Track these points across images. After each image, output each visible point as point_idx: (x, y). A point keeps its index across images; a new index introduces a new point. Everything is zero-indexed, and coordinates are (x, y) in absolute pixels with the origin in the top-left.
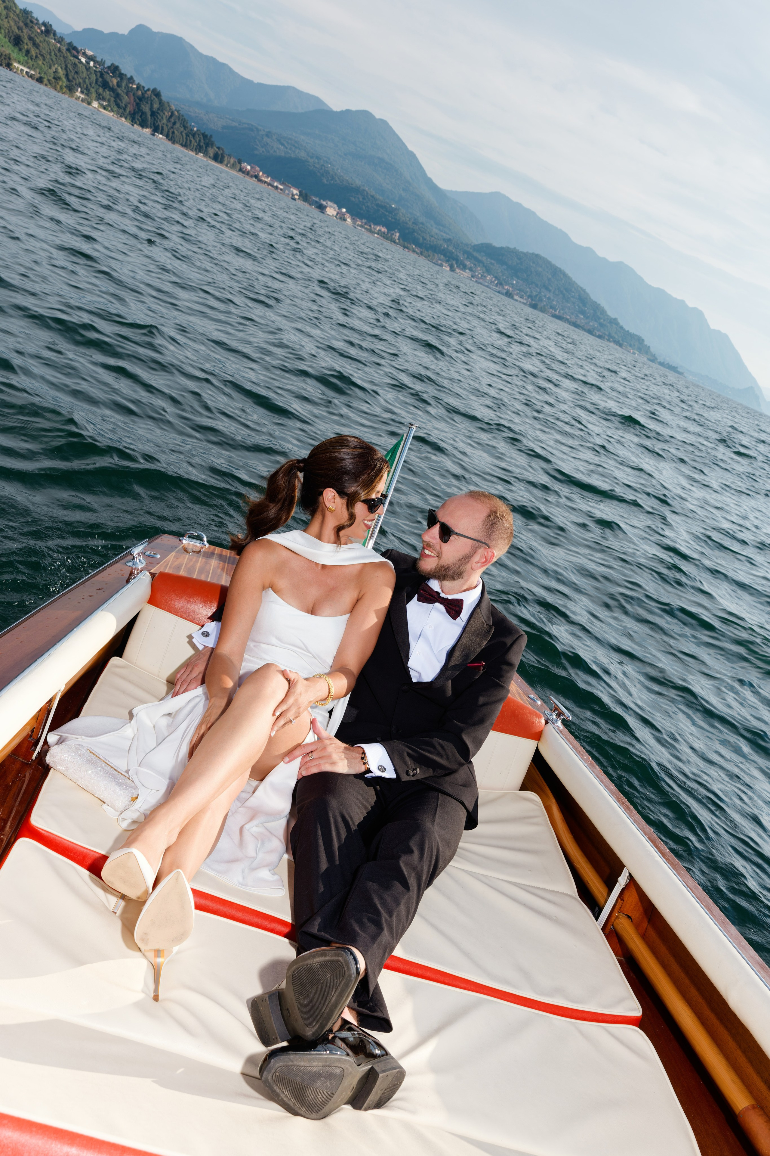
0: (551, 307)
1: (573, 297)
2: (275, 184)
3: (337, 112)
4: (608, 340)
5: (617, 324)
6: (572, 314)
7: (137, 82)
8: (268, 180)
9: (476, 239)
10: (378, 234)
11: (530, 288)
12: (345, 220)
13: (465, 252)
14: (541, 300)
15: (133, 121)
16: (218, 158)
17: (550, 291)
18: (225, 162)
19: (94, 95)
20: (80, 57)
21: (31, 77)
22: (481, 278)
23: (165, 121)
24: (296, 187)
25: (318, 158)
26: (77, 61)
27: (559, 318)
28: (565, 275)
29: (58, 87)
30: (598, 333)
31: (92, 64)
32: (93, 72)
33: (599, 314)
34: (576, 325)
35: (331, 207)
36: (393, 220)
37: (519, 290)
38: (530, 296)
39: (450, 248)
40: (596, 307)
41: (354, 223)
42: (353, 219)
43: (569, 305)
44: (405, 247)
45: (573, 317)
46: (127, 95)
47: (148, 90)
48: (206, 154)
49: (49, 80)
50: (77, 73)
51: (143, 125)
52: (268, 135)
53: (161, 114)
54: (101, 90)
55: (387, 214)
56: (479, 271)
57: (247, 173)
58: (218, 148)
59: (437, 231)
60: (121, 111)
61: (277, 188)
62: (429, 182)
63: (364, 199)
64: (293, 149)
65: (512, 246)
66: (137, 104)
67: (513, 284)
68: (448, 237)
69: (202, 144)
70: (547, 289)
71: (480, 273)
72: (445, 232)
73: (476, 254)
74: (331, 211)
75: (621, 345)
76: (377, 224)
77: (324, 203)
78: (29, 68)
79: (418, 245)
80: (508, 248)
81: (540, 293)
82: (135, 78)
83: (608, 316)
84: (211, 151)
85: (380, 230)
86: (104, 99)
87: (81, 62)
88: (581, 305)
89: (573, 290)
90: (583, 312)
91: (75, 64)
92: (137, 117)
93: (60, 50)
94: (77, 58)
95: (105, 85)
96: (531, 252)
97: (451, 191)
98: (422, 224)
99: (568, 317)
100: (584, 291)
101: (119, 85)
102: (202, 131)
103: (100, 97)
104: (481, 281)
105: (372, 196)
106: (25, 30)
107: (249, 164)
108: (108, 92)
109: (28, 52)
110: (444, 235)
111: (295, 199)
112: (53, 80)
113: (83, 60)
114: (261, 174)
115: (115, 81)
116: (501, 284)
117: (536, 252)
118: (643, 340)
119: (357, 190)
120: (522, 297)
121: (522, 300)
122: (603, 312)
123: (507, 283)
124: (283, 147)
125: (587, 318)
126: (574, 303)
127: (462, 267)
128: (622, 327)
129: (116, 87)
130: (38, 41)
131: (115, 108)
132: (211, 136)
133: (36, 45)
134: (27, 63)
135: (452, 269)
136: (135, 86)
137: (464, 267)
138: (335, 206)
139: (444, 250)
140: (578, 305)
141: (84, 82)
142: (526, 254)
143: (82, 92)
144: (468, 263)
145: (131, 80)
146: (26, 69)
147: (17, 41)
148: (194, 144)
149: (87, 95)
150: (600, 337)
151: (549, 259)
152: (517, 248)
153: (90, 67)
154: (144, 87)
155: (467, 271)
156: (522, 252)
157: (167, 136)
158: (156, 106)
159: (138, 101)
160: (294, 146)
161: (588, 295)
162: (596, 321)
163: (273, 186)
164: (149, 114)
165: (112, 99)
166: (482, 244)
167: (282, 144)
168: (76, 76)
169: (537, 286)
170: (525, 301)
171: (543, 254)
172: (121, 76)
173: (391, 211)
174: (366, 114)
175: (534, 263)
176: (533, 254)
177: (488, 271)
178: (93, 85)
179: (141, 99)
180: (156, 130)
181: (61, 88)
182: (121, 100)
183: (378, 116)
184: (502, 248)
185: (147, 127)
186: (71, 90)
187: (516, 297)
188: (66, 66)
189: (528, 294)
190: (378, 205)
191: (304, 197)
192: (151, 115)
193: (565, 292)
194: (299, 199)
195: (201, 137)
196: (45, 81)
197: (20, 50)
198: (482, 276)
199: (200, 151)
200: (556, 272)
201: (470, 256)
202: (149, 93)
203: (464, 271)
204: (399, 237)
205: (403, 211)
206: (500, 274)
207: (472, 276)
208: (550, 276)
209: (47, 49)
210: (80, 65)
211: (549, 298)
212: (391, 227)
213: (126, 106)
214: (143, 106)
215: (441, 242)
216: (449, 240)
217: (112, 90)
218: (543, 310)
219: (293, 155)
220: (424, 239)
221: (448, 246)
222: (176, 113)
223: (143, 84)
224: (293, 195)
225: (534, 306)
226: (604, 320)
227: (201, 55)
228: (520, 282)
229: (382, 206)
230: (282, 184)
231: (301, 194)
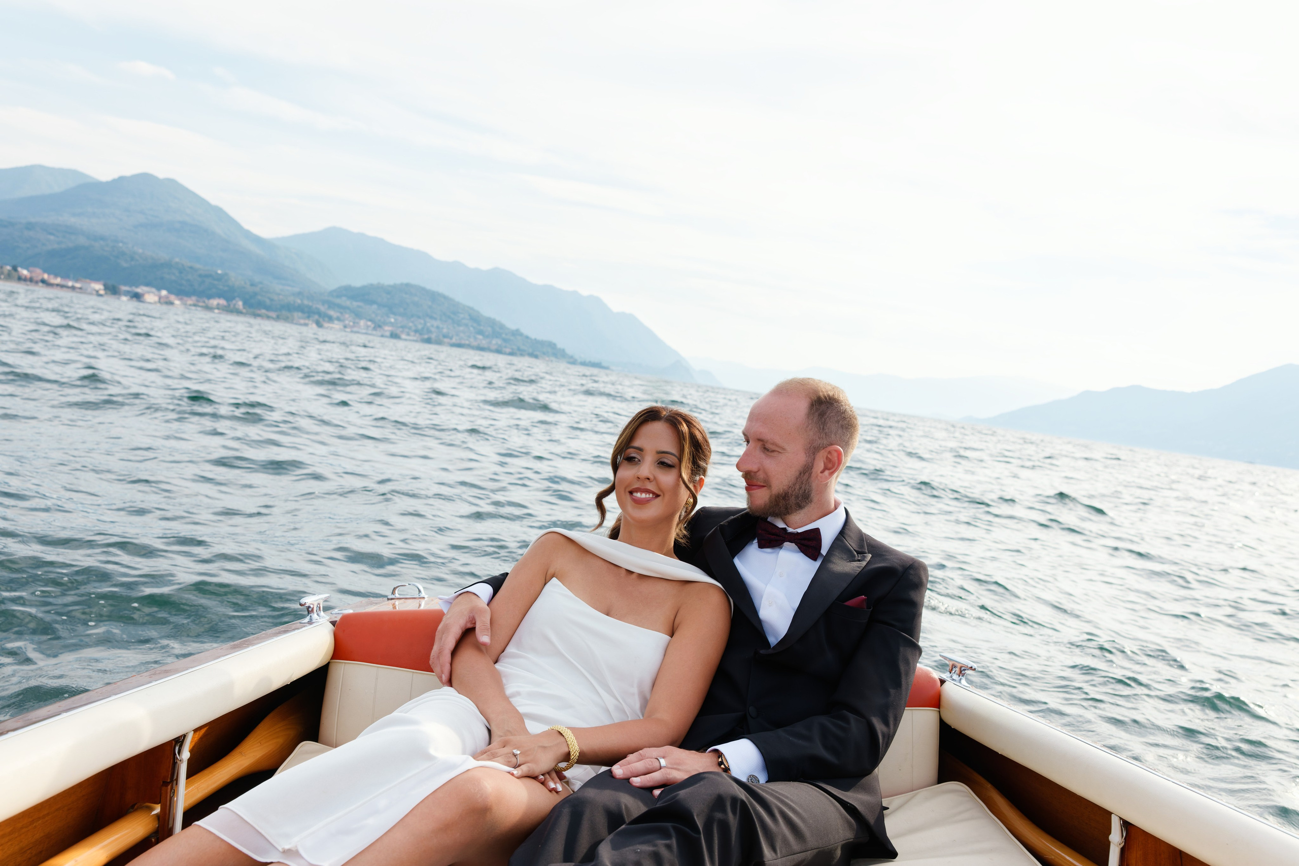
0: (445, 336)
1: (463, 319)
2: (70, 284)
3: (107, 183)
4: (522, 355)
5: (521, 335)
6: (470, 337)
8: (58, 280)
9: (330, 284)
10: (217, 309)
11: (413, 322)
12: (171, 303)
13: (324, 302)
14: (429, 331)
17: (435, 319)
22: (353, 326)
24: (97, 280)
25: (103, 238)
27: (459, 345)
28: (445, 297)
30: (508, 350)
33: (497, 330)
34: (480, 349)
35: (149, 292)
36: (226, 288)
37: (402, 327)
38: (416, 331)
39: (306, 302)
40: (492, 323)
41: (184, 304)
42: (181, 299)
43: (461, 328)
44: (256, 316)
45: (472, 340)
52: (30, 226)
55: (216, 282)
56: (348, 319)
57: (30, 281)
59: (280, 287)
61: (73, 288)
62: (248, 234)
63: (181, 272)
65: (374, 282)
67: (391, 323)
68: (296, 290)
70: (432, 318)
71: (350, 321)
72: (290, 286)
73: (338, 301)
74: (151, 297)
75: (536, 357)
76: (210, 297)
77: (139, 290)
79: (268, 308)
80: (372, 285)
81: (425, 324)
83: (508, 329)
85: (218, 304)
88: (475, 325)
89: (460, 311)
90: (481, 332)
96: (399, 283)
97: (277, 238)
98: (260, 283)
99: (467, 342)
100: (472, 309)
104: (355, 329)
105: (191, 268)
107: (27, 268)
110: (292, 289)
111: (101, 295)
114: (45, 276)
116: (380, 326)
117: (405, 282)
118: (554, 345)
119: (168, 265)
120: (408, 334)
121: (411, 338)
122: (502, 326)
123: (385, 323)
124: (52, 237)
125: (487, 337)
126: (466, 325)
127: (326, 319)
128: (527, 337)
135: (319, 325)
137: (331, 319)
138: (154, 290)
139: (298, 306)
140: (472, 326)
142: (394, 287)
144: (332, 313)
150: (512, 354)
151: (421, 285)
152: (381, 283)
155: (336, 322)
156: (389, 286)
160: (67, 233)
161: (478, 312)
162: (497, 337)
163: (68, 287)
166: (339, 288)
167: (51, 234)
169: (419, 317)
170: (415, 338)
171: (413, 282)
173: (219, 278)
174: (145, 178)
175: (405, 293)
176: (402, 284)
177: (358, 315)
183: (161, 176)
184: (364, 287)
189: (413, 328)
190: (200, 276)
191: (113, 290)
193: (451, 315)
194: (106, 293)
198: (354, 323)
200: (434, 297)
201: (332, 305)
203: (333, 323)
204: (245, 303)
205: (232, 274)
206: (373, 316)
207: (345, 327)
208: (430, 303)
211: (438, 327)
212: (229, 294)
215: (291, 298)
216: (300, 294)
218: (439, 342)
219: (69, 244)
220: (272, 300)
221: (301, 300)
224: (97, 291)
225: (428, 341)
226: (506, 335)
228: (400, 319)
229: (207, 276)
230: (77, 280)
231: (106, 288)
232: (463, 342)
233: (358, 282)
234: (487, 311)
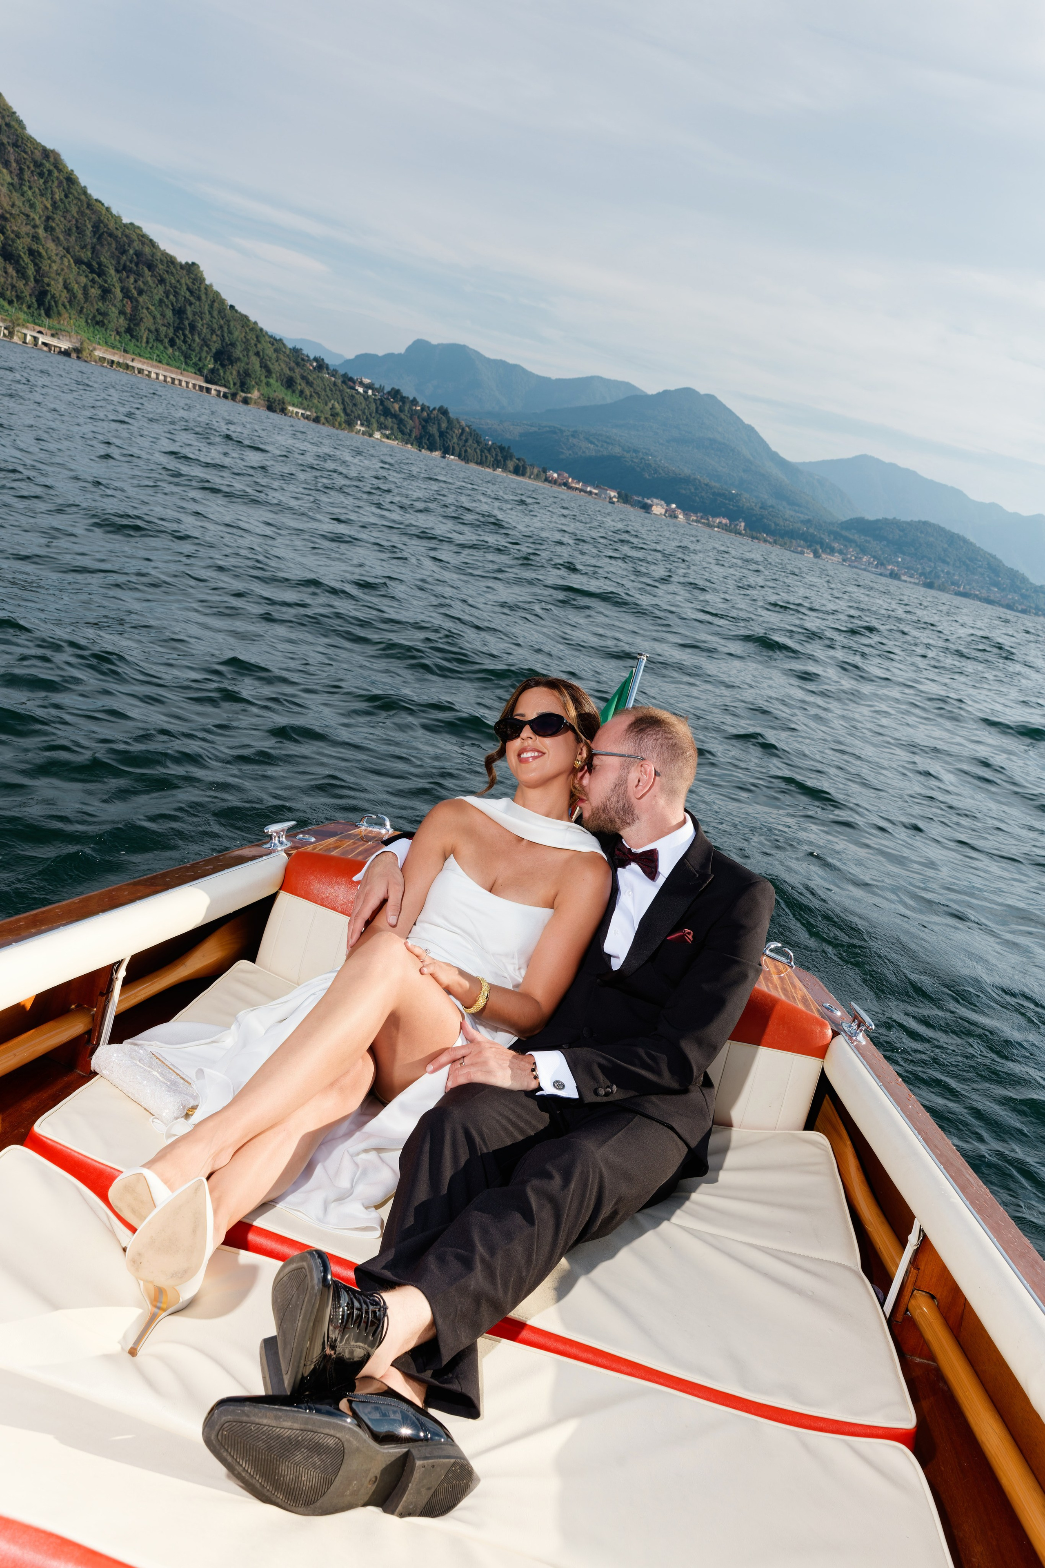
0: (953, 584)
1: (980, 567)
2: (589, 489)
3: (652, 396)
4: (1036, 614)
6: (982, 588)
7: (420, 403)
8: (580, 486)
9: (842, 514)
10: (718, 527)
11: (921, 564)
12: (676, 517)
13: (830, 533)
14: (938, 577)
15: (420, 446)
16: (518, 471)
17: (948, 563)
18: (528, 474)
19: (375, 425)
20: (357, 388)
21: (307, 418)
22: (855, 561)
23: (455, 440)
24: (613, 488)
25: (635, 451)
26: (354, 391)
27: (965, 595)
28: (965, 541)
29: (337, 423)
30: (1020, 608)
31: (370, 392)
32: (372, 401)
33: (1018, 583)
34: (989, 601)
35: (657, 504)
36: (735, 508)
37: (908, 568)
38: (922, 574)
39: (811, 530)
40: (1013, 575)
41: (688, 519)
42: (685, 515)
43: (976, 577)
44: (753, 538)
45: (984, 591)
46: (411, 418)
47: (434, 409)
48: (505, 468)
49: (326, 419)
50: (355, 405)
51: (431, 449)
52: (574, 435)
53: (451, 433)
54: (382, 419)
55: (727, 502)
56: (852, 552)
57: (555, 482)
58: (518, 459)
59: (793, 513)
60: (406, 437)
61: (590, 493)
62: (775, 457)
63: (696, 489)
64: (605, 445)
65: (890, 517)
66: (424, 427)
67: (898, 562)
68: (807, 517)
69: (499, 458)
70: (944, 562)
71: (853, 555)
72: (802, 513)
73: (845, 533)
74: (658, 509)
76: (715, 515)
77: (649, 501)
78: (304, 409)
79: (770, 532)
80: (886, 519)
81: (935, 568)
82: (418, 399)
83: (1031, 584)
84: (511, 465)
85: (720, 523)
86: (386, 428)
87: (359, 393)
88: (992, 575)
89: (979, 558)
90: (996, 584)
91: (352, 396)
92: (425, 440)
93: (335, 384)
94: (354, 389)
95: (387, 412)
96: (917, 520)
97: (804, 464)
98: (772, 507)
99: (977, 593)
100: (994, 557)
101: (401, 410)
102: (499, 444)
103: (381, 427)
104: (856, 564)
105: (706, 485)
106: (297, 370)
107: (555, 471)
108: (390, 420)
109: (302, 392)
110: (802, 516)
111: (613, 503)
112: (331, 418)
113: (361, 390)
114: (570, 480)
115: (397, 406)
116: (882, 564)
117: (923, 520)
119: (687, 481)
120: (911, 576)
121: (912, 580)
122: (1024, 580)
123: (890, 563)
124: (593, 446)
125: (1003, 590)
127: (828, 551)
129: (398, 412)
130: (311, 379)
131: (400, 436)
132: (509, 447)
133: (309, 383)
134: (302, 404)
135: (817, 555)
136: (419, 408)
137: (832, 551)
138: (663, 502)
139: (803, 534)
140: (988, 576)
141: (364, 413)
142: (910, 524)
143: (362, 425)
144: (836, 545)
145: (414, 402)
146: (301, 411)
147: (290, 383)
148: (491, 459)
149: (368, 426)
150: (1024, 611)
151: (942, 525)
152: (898, 518)
153: (368, 396)
154: (429, 407)
155: (836, 554)
156: (904, 522)
157: (459, 456)
158: (444, 425)
159: (423, 423)
160: (606, 442)
161: (1001, 562)
162: (1015, 592)
163: (585, 492)
164: (437, 435)
165: (396, 426)
166: (851, 519)
167: (592, 443)
168: (354, 409)
169: (930, 560)
170: (917, 581)
171: (932, 521)
172: (403, 399)
173: (732, 498)
174: (688, 393)
175: (921, 532)
176: (919, 522)
177: (864, 551)
178: (373, 415)
179: (426, 421)
180: (446, 451)
181: (340, 424)
182: (405, 426)
183: (702, 391)
184: (877, 521)
185: (436, 450)
186: (350, 424)
187: (904, 578)
188: (343, 400)
189: (920, 571)
190: (714, 494)
191: (624, 498)
192: (440, 437)
193: (968, 562)
194: (618, 501)
195: (498, 450)
196: (323, 420)
197: (294, 392)
198: (856, 558)
199: (498, 467)
200: (953, 539)
201: (837, 536)
202: (435, 412)
203: (833, 556)
204: (745, 526)
205: (746, 495)
206: (880, 553)
207: (844, 560)
208: (946, 546)
209: (321, 385)
210: (357, 396)
211: (948, 573)
212: (733, 516)
213: (411, 431)
214: (430, 428)
215: (799, 525)
216: (809, 521)
217: (395, 416)
218: (942, 589)
219: (605, 453)
220: (776, 524)
221: (808, 529)
222: (467, 429)
223: (427, 404)
224: (611, 498)
225: (930, 586)
226: (1027, 590)
227: (489, 360)
228: (908, 558)
229: (720, 495)
230: (597, 487)
231: (620, 496)
233: (871, 516)
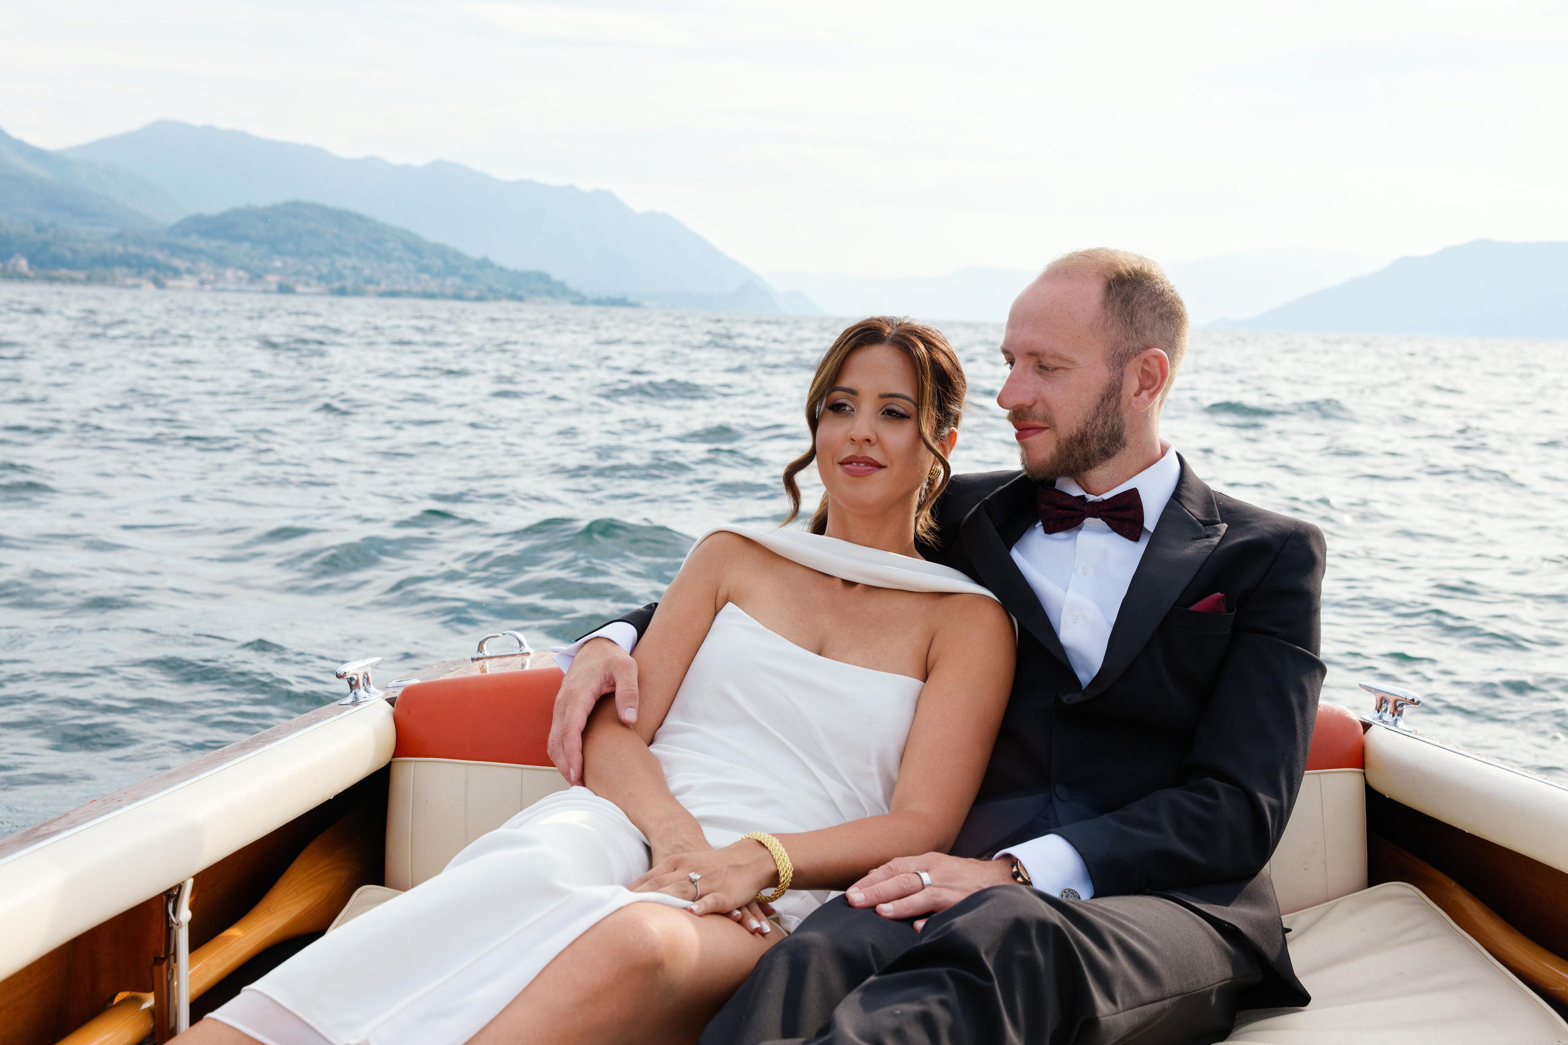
0: (368, 281)
1: (394, 250)
4: (496, 299)
5: (491, 266)
6: (408, 278)
9: (168, 215)
11: (312, 264)
13: (162, 246)
14: (341, 277)
17: (348, 255)
22: (215, 281)
27: (393, 294)
28: (360, 218)
30: (473, 293)
33: (452, 262)
34: (429, 295)
37: (295, 274)
38: (320, 278)
39: (132, 249)
40: (442, 251)
43: (393, 266)
44: (51, 280)
45: (412, 283)
56: (206, 270)
59: (87, 229)
62: (20, 147)
65: (241, 205)
67: (277, 268)
68: (113, 230)
70: (345, 254)
71: (209, 273)
72: (102, 226)
73: (184, 242)
75: (520, 299)
79: (70, 266)
80: (237, 210)
81: (333, 265)
83: (469, 259)
88: (414, 258)
89: (388, 238)
90: (425, 269)
96: (281, 201)
97: (72, 149)
98: (51, 225)
99: (405, 287)
100: (406, 232)
104: (220, 285)
110: (104, 230)
116: (259, 277)
117: (291, 199)
118: (548, 277)
120: (307, 284)
121: (312, 290)
122: (459, 256)
123: (267, 271)
125: (437, 275)
126: (401, 260)
127: (169, 274)
128: (502, 269)
135: (159, 284)
137: (176, 273)
139: (121, 257)
140: (410, 260)
142: (275, 209)
144: (177, 262)
150: (480, 298)
151: (319, 202)
152: (252, 205)
155: (186, 277)
156: (266, 208)
161: (417, 236)
162: (453, 274)
166: (183, 220)
169: (322, 255)
170: (319, 290)
171: (306, 196)
175: (294, 218)
176: (286, 204)
177: (221, 262)
184: (224, 215)
187: (300, 288)
189: (315, 274)
193: (374, 246)
198: (216, 275)
200: (342, 218)
201: (175, 250)
203: (182, 279)
204: (29, 266)
206: (246, 260)
207: (202, 282)
208: (336, 230)
211: (354, 268)
215: (108, 245)
216: (120, 237)
218: (359, 293)
220: (75, 251)
221: (123, 247)
225: (342, 292)
226: (467, 269)
228: (290, 260)
232: (398, 287)
233: (213, 208)
234: (432, 233)
